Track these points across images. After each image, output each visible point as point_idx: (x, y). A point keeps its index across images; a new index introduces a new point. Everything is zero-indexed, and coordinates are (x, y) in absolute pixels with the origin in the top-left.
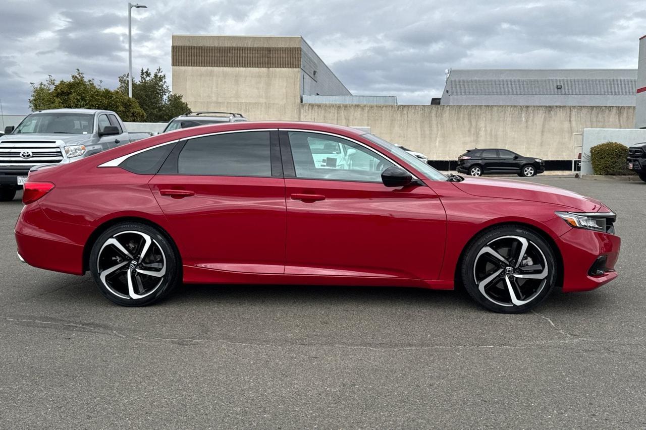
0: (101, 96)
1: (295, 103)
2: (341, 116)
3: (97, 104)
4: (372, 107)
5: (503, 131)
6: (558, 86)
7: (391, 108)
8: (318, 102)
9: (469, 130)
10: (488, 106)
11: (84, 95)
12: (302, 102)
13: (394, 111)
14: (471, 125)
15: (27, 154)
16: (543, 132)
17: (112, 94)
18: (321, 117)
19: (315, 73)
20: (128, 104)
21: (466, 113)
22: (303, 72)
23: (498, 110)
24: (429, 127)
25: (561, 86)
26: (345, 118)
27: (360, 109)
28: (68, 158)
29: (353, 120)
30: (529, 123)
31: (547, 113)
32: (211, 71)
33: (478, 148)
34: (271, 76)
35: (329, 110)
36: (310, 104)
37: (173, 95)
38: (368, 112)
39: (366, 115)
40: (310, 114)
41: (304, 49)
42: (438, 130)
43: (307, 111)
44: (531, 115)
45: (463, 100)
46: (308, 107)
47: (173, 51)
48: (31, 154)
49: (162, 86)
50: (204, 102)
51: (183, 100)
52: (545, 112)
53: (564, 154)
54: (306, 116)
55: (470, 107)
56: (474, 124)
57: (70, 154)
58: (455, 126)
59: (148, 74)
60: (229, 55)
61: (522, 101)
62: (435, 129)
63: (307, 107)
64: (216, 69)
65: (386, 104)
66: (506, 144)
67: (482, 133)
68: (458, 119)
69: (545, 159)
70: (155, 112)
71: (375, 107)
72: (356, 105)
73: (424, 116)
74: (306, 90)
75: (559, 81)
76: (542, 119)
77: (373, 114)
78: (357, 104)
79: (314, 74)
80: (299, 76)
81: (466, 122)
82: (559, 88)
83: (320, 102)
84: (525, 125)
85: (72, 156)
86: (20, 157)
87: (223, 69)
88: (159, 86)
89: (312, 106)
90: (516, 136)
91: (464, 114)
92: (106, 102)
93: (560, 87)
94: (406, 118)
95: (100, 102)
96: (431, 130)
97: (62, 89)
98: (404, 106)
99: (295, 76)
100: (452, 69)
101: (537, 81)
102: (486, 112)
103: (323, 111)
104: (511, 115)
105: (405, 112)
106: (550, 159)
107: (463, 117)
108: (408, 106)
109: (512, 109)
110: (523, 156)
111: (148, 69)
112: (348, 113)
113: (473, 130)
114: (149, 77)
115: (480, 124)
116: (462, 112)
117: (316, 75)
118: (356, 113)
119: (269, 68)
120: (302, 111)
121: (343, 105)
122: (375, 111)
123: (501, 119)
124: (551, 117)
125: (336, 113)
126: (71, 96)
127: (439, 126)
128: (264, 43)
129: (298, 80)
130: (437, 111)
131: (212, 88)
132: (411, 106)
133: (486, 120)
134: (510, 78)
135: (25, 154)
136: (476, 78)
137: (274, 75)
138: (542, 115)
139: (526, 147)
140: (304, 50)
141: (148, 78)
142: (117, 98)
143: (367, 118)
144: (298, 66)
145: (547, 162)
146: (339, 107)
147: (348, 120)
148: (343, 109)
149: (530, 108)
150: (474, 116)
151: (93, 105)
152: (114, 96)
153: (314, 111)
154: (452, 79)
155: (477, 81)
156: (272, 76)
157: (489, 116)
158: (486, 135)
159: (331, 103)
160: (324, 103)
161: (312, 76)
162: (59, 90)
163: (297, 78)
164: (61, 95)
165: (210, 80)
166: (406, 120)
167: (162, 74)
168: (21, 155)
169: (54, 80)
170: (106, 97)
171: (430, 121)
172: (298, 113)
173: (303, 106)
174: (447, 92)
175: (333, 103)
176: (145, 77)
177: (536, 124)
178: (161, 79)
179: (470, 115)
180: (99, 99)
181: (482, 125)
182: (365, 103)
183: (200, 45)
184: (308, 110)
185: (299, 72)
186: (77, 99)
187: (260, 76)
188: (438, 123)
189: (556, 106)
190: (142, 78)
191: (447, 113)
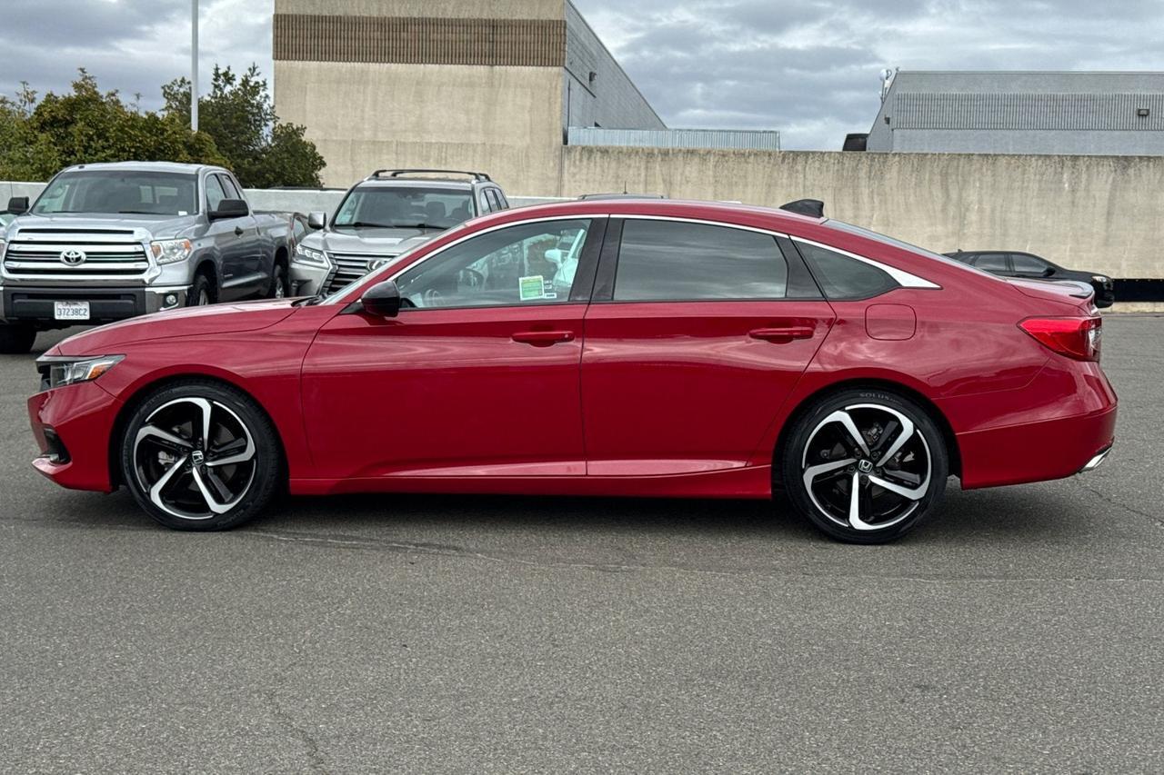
0: (141, 129)
1: (550, 146)
2: (654, 174)
3: (133, 147)
4: (724, 156)
5: (1020, 212)
6: (1139, 110)
7: (766, 159)
8: (601, 144)
9: (944, 210)
10: (987, 155)
11: (102, 125)
12: (566, 142)
13: (774, 165)
14: (948, 196)
15: (75, 256)
16: (1109, 213)
17: (163, 124)
18: (609, 178)
19: (592, 76)
20: (197, 146)
21: (937, 171)
22: (569, 76)
23: (1009, 164)
24: (854, 202)
25: (1148, 111)
26: (664, 181)
27: (696, 160)
28: (159, 264)
29: (681, 184)
30: (1078, 194)
31: (1119, 171)
32: (362, 71)
33: (964, 250)
34: (496, 83)
35: (628, 162)
36: (583, 148)
37: (284, 125)
38: (715, 166)
39: (711, 173)
40: (585, 171)
41: (571, 24)
42: (873, 209)
43: (577, 163)
44: (1084, 177)
45: (924, 141)
46: (581, 155)
47: (276, 27)
48: (84, 257)
49: (259, 106)
50: (345, 141)
51: (306, 138)
52: (1116, 171)
53: (1157, 265)
54: (574, 175)
55: (945, 157)
56: (954, 195)
57: (163, 257)
58: (912, 199)
59: (229, 79)
60: (404, 35)
61: (1059, 144)
62: (866, 207)
63: (578, 153)
64: (373, 67)
65: (756, 148)
66: (1026, 241)
67: (973, 217)
68: (919, 184)
69: (1114, 276)
70: (247, 166)
71: (732, 155)
72: (688, 151)
73: (842, 176)
74: (574, 118)
75: (1144, 98)
76: (1108, 187)
77: (726, 172)
78: (691, 147)
79: (591, 80)
80: (561, 85)
81: (937, 192)
82: (1142, 114)
83: (608, 144)
84: (1070, 199)
85: (165, 260)
86: (59, 261)
87: (388, 68)
88: (252, 105)
89: (589, 151)
90: (1049, 223)
91: (932, 172)
92: (151, 141)
93: (1145, 113)
94: (800, 180)
95: (140, 142)
96: (857, 208)
97: (52, 111)
98: (796, 154)
99: (551, 84)
100: (900, 70)
101: (1092, 99)
102: (981, 169)
103: (614, 164)
104: (1038, 177)
105: (799, 167)
106: (1126, 276)
107: (931, 180)
108: (807, 154)
109: (1040, 162)
110: (1065, 268)
111: (229, 68)
112: (670, 168)
113: (952, 210)
114: (231, 84)
115: (969, 196)
116: (928, 168)
117: (593, 82)
118: (688, 168)
119: (492, 65)
120: (566, 163)
121: (660, 150)
122: (730, 164)
123: (1017, 184)
124: (1128, 182)
125: (643, 167)
126: (73, 129)
127: (876, 200)
128: (482, 10)
129: (559, 92)
130: (871, 165)
131: (363, 111)
132: (813, 153)
133: (981, 188)
134: (1031, 92)
135: (70, 256)
136: (954, 91)
137: (502, 81)
138: (1108, 177)
139: (1071, 249)
140: (573, 26)
141: (228, 89)
142: (174, 133)
143: (712, 180)
144: (557, 62)
145: (1118, 282)
146: (650, 155)
147: (671, 184)
148: (659, 159)
149: (1081, 162)
150: (954, 177)
151: (123, 150)
152: (168, 128)
153: (592, 164)
154: (898, 92)
155: (955, 98)
156: (500, 85)
157: (988, 179)
158: (981, 220)
159: (632, 144)
160: (617, 145)
161: (586, 83)
162: (46, 115)
163: (556, 88)
164: (52, 125)
165: (358, 91)
166: (801, 186)
167: (260, 79)
168: (62, 257)
169: (34, 92)
170: (150, 132)
171: (856, 188)
172: (557, 168)
173: (569, 151)
174: (888, 121)
175: (637, 145)
176: (222, 84)
177: (1094, 197)
178: (255, 90)
179: (945, 176)
180: (137, 136)
181: (971, 198)
182: (709, 146)
183: (337, 14)
184: (581, 160)
185: (559, 75)
186: (87, 135)
187: (471, 85)
188: (872, 192)
189: (1140, 158)
190: (216, 86)
191: (895, 169)
